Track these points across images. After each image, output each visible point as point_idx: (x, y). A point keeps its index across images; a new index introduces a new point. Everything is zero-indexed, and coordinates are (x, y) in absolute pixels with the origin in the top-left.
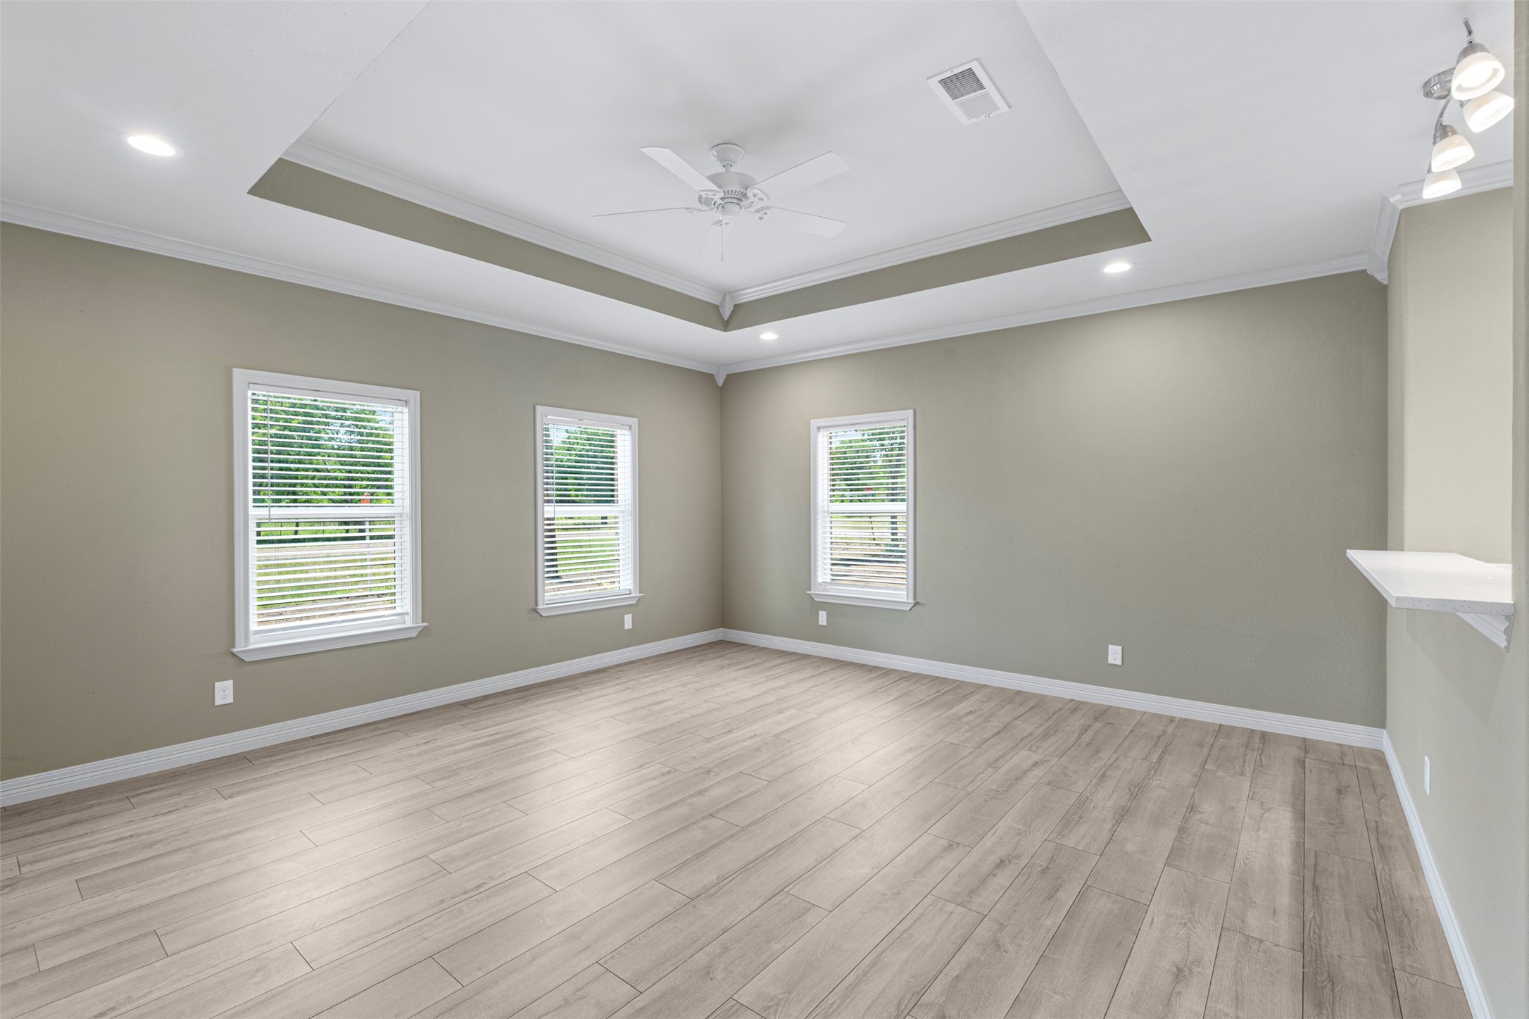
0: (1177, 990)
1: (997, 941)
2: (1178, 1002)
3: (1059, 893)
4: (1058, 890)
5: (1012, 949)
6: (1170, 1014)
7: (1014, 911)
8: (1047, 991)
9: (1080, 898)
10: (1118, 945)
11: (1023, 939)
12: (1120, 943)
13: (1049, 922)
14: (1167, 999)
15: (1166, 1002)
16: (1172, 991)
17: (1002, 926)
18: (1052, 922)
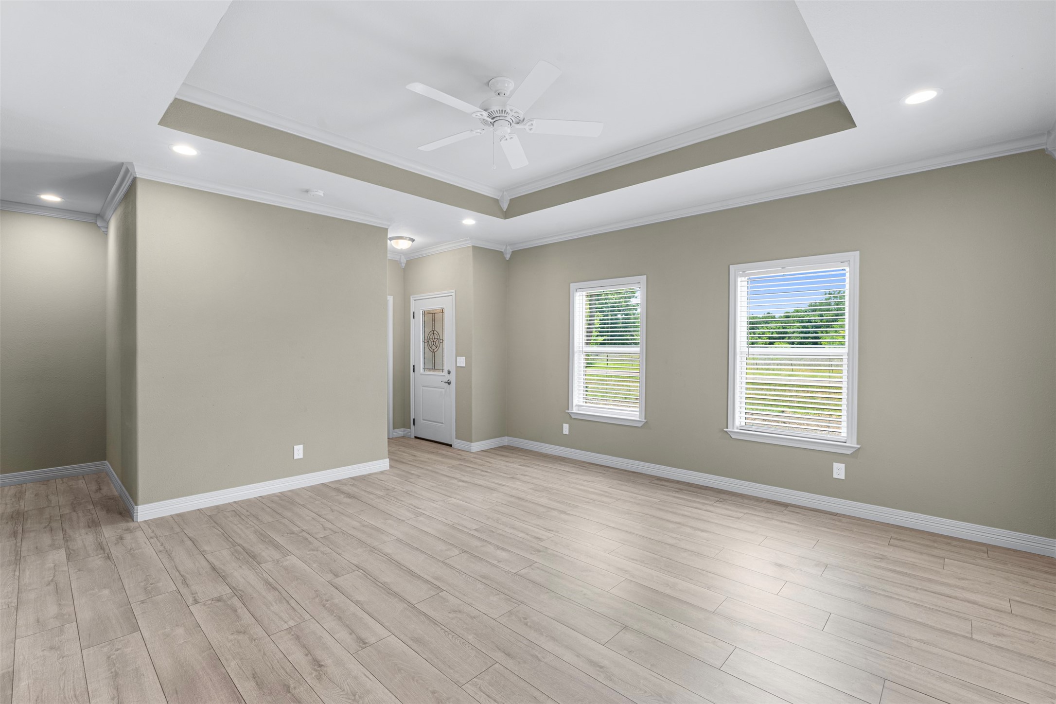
0: (116, 699)
1: (244, 633)
2: (111, 694)
3: (253, 684)
4: (257, 684)
5: (231, 637)
6: (112, 683)
7: (260, 650)
8: (190, 639)
9: (236, 694)
10: (176, 691)
11: (233, 645)
12: (177, 693)
13: (233, 663)
14: (119, 690)
15: (119, 687)
16: (118, 696)
17: (252, 639)
18: (232, 667)
